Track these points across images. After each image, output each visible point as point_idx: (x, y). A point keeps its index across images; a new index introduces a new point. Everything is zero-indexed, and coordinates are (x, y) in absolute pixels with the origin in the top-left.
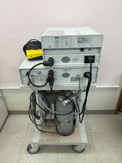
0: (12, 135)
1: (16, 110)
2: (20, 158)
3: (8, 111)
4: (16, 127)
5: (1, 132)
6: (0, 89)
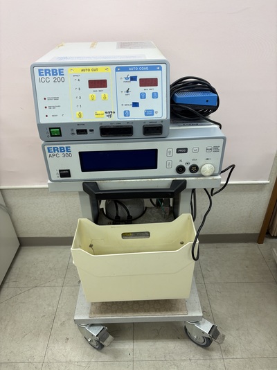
0: (31, 291)
1: (37, 236)
2: (51, 341)
4: (39, 273)
5: (6, 286)
6: (1, 189)
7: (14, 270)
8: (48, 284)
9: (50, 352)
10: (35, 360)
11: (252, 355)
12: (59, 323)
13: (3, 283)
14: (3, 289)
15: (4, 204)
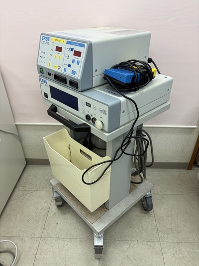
0: (34, 193)
2: (46, 224)
3: (26, 159)
4: (38, 182)
5: (17, 189)
6: (16, 125)
7: (22, 179)
8: (44, 189)
9: (46, 231)
10: (36, 236)
11: (179, 240)
12: (52, 214)
13: (15, 187)
14: (15, 191)
15: (17, 134)
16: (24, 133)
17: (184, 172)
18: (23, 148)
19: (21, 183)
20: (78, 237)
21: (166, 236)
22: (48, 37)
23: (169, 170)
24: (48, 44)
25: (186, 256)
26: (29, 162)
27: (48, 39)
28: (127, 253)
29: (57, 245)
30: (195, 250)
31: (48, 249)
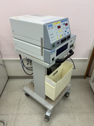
0: (12, 92)
1: (14, 76)
2: (19, 108)
3: (8, 76)
4: (14, 87)
5: (4, 91)
6: (3, 60)
7: (6, 86)
8: (17, 91)
9: (19, 111)
10: (14, 113)
11: (82, 112)
12: (22, 102)
13: (3, 90)
14: (3, 92)
15: (3, 64)
16: (7, 64)
17: (83, 80)
18: (6, 71)
19: (6, 88)
20: (35, 113)
21: (75, 110)
22: (51, 24)
23: (76, 79)
24: (52, 28)
25: (85, 119)
26: (9, 78)
27: (51, 25)
28: (58, 119)
29: (25, 117)
30: (89, 116)
31: (20, 119)
